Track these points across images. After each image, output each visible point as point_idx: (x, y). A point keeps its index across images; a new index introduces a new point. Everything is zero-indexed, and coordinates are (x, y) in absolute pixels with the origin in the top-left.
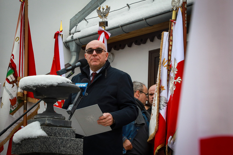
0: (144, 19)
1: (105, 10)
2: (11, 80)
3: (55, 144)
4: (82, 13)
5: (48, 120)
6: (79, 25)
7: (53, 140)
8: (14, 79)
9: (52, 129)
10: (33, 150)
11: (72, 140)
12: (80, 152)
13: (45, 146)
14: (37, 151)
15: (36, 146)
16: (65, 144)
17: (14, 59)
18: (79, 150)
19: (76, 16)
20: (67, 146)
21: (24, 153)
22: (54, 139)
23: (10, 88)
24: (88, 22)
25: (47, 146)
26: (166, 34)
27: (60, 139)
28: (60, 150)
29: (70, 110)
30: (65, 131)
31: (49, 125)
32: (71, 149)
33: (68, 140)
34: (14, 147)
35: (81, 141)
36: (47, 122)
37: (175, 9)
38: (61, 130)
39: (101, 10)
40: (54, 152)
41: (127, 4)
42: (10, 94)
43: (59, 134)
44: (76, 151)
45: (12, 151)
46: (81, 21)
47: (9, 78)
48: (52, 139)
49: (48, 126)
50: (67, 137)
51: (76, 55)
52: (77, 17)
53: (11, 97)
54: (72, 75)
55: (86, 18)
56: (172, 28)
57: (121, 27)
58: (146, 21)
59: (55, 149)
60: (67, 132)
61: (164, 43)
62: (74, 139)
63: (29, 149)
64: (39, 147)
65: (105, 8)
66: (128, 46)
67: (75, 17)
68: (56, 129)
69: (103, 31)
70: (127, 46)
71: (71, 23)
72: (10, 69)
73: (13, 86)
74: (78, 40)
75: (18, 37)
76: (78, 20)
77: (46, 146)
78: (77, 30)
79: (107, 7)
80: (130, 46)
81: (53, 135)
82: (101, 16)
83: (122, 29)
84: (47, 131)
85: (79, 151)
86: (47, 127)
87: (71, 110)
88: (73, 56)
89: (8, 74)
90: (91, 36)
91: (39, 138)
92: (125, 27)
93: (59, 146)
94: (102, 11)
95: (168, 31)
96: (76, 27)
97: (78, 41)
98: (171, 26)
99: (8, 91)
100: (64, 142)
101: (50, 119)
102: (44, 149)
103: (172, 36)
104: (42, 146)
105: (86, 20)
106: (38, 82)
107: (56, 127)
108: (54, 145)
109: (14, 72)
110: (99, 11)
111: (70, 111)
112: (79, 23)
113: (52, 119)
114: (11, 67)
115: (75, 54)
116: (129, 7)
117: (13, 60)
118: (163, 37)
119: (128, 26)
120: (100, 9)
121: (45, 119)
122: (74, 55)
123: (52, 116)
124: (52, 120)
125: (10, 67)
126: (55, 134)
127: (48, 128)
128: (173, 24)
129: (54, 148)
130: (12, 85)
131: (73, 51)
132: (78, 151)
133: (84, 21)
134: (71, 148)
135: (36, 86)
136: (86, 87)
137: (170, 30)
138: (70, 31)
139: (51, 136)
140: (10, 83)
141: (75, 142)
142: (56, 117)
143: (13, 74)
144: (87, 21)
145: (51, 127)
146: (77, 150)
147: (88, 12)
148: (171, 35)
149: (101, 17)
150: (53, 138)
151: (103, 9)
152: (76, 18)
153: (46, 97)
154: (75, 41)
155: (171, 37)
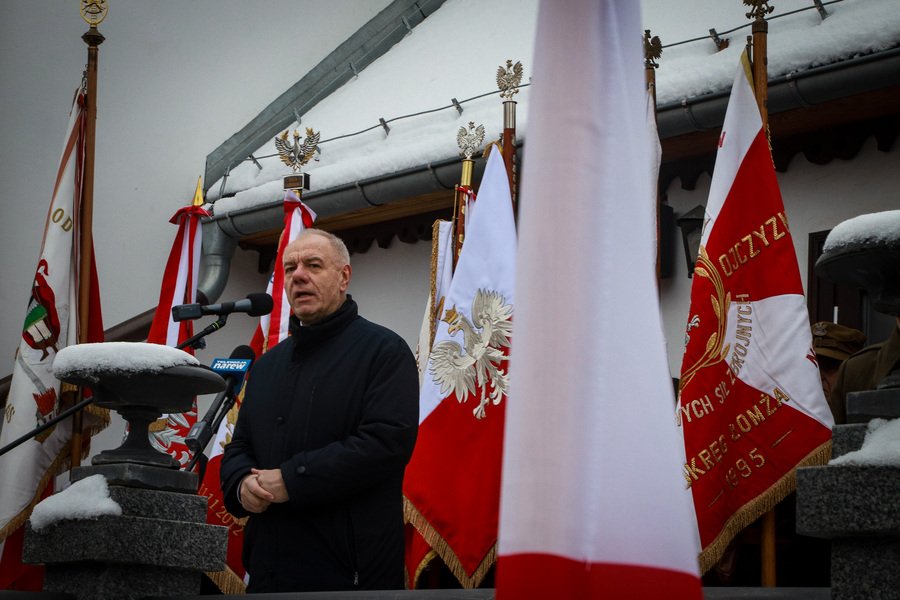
0: (429, 166)
1: (301, 142)
2: (37, 339)
3: (148, 538)
4: (245, 136)
5: (130, 468)
6: (233, 173)
7: (143, 527)
8: (47, 334)
9: (140, 495)
10: (86, 553)
11: (198, 528)
12: (220, 562)
13: (119, 544)
14: (96, 558)
15: (93, 542)
16: (177, 538)
17: (47, 274)
18: (217, 556)
19: (226, 148)
20: (182, 545)
21: (60, 560)
22: (147, 525)
23: (33, 362)
24: (260, 168)
25: (127, 544)
26: (444, 226)
27: (163, 525)
28: (162, 555)
29: (196, 438)
30: (178, 501)
31: (133, 485)
32: (193, 553)
33: (185, 527)
34: (30, 544)
35: (223, 532)
36: (128, 475)
37: (469, 158)
38: (167, 499)
39: (291, 139)
40: (143, 560)
41: (382, 120)
42: (36, 381)
43: (161, 509)
44: (208, 559)
45: (24, 555)
46: (241, 162)
47: (32, 330)
48: (141, 524)
49: (131, 487)
50: (182, 519)
51: (222, 266)
52: (229, 149)
53: (39, 388)
54: (217, 329)
55: (255, 155)
56: (464, 210)
57: (359, 189)
58: (434, 172)
59: (148, 552)
60: (183, 505)
61: (440, 254)
62: (201, 527)
63: (75, 551)
64: (103, 545)
65: (304, 136)
66: (381, 246)
67: (223, 149)
68: (154, 495)
69: (296, 204)
70: (376, 244)
71: (209, 166)
72: (35, 304)
73: (46, 354)
74: (229, 219)
75: (60, 210)
76: (231, 159)
77: (122, 543)
78: (227, 190)
79: (310, 132)
80: (385, 244)
81: (143, 512)
82: (290, 158)
83: (363, 193)
84: (128, 501)
85: (216, 560)
86: (128, 489)
87: (200, 437)
88: (213, 268)
89: (30, 321)
90: (270, 211)
91: (104, 519)
92: (372, 187)
93: (159, 545)
94: (292, 144)
95: (450, 220)
96: (225, 180)
97: (227, 223)
98: (460, 204)
99: (28, 371)
100: (175, 533)
101: (138, 468)
102: (117, 551)
103: (464, 234)
104: (112, 543)
105: (255, 160)
106: (106, 361)
107: (152, 492)
108: (144, 542)
109: (48, 312)
110: (281, 143)
111: (194, 440)
112: (232, 167)
113: (142, 466)
114: (37, 301)
115: (219, 262)
116: (387, 129)
117: (45, 276)
118: (438, 236)
119: (382, 184)
120: (285, 137)
121: (124, 468)
122: (216, 265)
123: (142, 460)
124: (144, 469)
125: (34, 300)
126: (150, 509)
127: (131, 493)
128: (466, 198)
129: (144, 549)
130: (40, 353)
131: (211, 251)
132: (211, 561)
133: (248, 164)
134: (193, 550)
135: (101, 372)
136: (244, 372)
137: (457, 216)
138: (205, 190)
139: (138, 514)
140: (34, 345)
141: (205, 534)
142: (154, 463)
143: (45, 320)
144: (258, 164)
145: (139, 491)
146: (212, 557)
147: (263, 136)
148: (458, 231)
149: (290, 161)
150: (142, 521)
151: (297, 138)
152: (226, 153)
153: (127, 403)
154: (222, 223)
155: (461, 236)
